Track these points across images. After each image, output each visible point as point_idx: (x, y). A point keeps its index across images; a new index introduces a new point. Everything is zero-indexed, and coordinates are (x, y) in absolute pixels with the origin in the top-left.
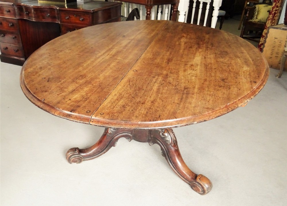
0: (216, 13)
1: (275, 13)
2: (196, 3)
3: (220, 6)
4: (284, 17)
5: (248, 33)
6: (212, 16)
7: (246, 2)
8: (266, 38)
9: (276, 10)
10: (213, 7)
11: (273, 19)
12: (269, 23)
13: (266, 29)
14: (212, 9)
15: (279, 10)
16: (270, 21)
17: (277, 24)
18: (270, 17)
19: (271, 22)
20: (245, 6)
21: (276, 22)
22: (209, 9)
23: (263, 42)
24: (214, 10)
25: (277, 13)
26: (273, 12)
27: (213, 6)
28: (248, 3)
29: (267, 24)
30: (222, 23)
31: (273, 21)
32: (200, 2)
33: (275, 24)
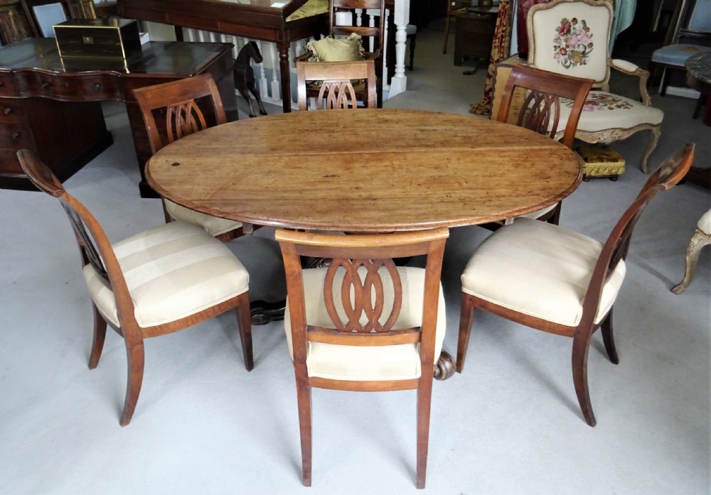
0: (401, 36)
1: (502, 37)
2: (361, 17)
3: (408, 22)
4: (517, 46)
5: (463, 60)
6: (396, 43)
7: (449, 4)
8: (495, 81)
9: (503, 31)
10: (396, 26)
11: (501, 47)
12: (496, 53)
13: (492, 63)
14: (393, 29)
15: (508, 31)
16: (497, 50)
17: (509, 56)
18: (495, 42)
19: (500, 52)
20: (449, 9)
21: (506, 52)
22: (388, 29)
23: (491, 87)
24: (396, 30)
25: (506, 36)
26: (499, 35)
27: (395, 22)
28: (453, 4)
29: (492, 54)
30: (414, 48)
31: (502, 50)
32: (369, 16)
33: (506, 56)
